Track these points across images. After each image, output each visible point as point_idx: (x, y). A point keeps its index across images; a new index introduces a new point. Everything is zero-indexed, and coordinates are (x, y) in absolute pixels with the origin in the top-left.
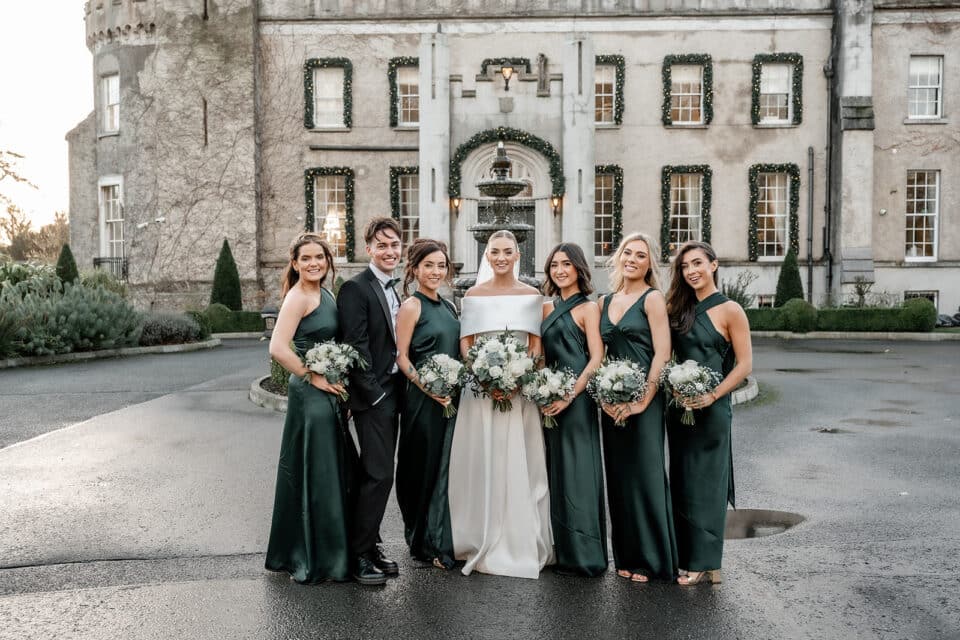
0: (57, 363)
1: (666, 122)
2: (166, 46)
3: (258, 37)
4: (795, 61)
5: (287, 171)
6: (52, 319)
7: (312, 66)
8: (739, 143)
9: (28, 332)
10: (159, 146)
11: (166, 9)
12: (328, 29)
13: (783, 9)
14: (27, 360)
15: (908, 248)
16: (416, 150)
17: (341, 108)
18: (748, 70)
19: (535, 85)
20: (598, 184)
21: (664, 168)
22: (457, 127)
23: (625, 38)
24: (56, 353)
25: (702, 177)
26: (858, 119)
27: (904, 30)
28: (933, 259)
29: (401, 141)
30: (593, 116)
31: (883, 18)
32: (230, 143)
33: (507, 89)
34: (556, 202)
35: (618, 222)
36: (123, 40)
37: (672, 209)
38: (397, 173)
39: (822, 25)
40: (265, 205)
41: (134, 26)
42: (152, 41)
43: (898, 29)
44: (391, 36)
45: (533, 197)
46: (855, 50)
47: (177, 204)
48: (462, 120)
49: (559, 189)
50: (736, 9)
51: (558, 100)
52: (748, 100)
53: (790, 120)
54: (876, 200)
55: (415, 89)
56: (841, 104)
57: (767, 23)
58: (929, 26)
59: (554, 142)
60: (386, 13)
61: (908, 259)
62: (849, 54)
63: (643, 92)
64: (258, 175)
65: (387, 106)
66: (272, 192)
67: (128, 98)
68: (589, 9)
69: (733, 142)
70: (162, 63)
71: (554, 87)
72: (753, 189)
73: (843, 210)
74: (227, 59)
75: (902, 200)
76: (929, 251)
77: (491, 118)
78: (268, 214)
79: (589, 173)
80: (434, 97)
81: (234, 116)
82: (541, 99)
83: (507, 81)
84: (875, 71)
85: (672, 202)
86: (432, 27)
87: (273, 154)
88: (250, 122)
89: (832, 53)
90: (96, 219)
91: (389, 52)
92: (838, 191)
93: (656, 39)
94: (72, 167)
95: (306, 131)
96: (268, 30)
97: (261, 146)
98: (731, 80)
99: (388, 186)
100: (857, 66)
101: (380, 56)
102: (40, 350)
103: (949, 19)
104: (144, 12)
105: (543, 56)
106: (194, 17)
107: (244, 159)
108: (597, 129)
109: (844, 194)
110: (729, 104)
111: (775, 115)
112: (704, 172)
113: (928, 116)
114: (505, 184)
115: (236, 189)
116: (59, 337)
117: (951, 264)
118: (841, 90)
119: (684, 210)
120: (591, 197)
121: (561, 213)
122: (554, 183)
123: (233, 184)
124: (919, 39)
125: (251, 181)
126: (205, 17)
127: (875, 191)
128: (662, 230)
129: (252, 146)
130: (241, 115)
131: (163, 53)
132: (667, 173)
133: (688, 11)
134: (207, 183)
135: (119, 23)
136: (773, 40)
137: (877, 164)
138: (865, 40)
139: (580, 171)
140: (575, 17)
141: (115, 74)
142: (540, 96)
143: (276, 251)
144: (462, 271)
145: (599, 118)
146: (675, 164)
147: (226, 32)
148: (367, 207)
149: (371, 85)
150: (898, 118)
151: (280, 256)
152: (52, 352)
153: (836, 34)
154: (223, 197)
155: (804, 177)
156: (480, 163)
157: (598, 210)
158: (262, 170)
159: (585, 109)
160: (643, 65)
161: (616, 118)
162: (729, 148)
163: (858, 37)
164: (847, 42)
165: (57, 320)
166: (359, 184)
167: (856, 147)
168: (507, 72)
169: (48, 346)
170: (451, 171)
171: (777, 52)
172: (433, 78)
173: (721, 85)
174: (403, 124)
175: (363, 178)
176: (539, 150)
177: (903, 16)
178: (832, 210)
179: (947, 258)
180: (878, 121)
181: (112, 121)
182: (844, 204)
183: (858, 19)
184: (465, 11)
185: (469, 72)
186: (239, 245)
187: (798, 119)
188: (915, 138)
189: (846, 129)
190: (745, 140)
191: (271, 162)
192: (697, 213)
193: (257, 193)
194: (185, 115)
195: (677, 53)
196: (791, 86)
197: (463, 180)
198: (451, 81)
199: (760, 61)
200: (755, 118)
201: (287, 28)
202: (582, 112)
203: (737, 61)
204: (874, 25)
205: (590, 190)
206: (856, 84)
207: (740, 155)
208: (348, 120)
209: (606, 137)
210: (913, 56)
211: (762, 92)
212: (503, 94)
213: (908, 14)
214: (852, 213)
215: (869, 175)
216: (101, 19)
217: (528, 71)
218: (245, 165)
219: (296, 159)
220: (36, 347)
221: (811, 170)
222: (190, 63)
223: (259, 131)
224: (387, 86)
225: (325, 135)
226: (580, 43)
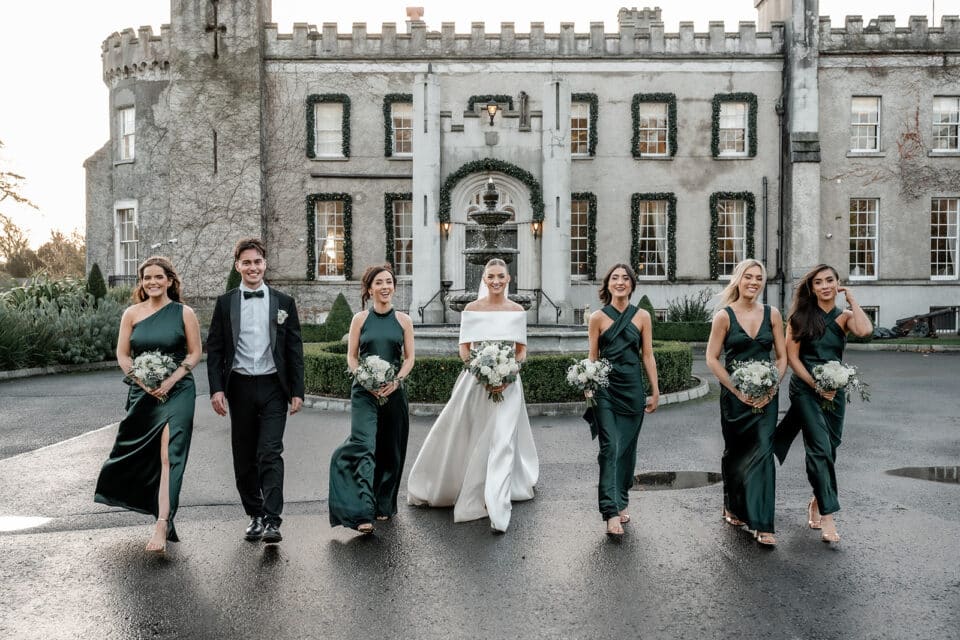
0: (91, 370)
1: (636, 154)
2: (179, 82)
3: (264, 73)
4: (750, 99)
5: (290, 196)
6: (88, 331)
7: (313, 101)
8: (702, 172)
9: (67, 343)
10: (172, 173)
11: (180, 48)
12: (328, 67)
13: (740, 53)
14: (64, 367)
15: (852, 267)
16: (410, 178)
17: (340, 138)
18: (708, 107)
19: (518, 120)
20: (574, 210)
21: (633, 195)
22: (447, 158)
23: (598, 78)
24: (90, 361)
25: (667, 204)
26: (807, 152)
27: (846, 73)
28: (874, 278)
29: (395, 170)
30: (569, 149)
31: (828, 62)
32: (238, 171)
33: (492, 124)
34: (536, 226)
35: (593, 245)
36: (139, 76)
37: (641, 232)
38: (391, 199)
39: (774, 68)
40: (269, 227)
41: (149, 63)
42: (166, 78)
43: (841, 73)
44: (386, 74)
45: (517, 221)
46: (803, 91)
47: (189, 226)
48: (452, 151)
49: (539, 215)
50: (698, 53)
51: (539, 134)
52: (709, 134)
53: (746, 153)
54: (823, 226)
55: (408, 122)
56: (791, 139)
57: (725, 66)
58: (867, 69)
59: (534, 172)
60: (381, 54)
61: (852, 278)
62: (797, 94)
63: (615, 127)
64: (263, 200)
65: (382, 138)
66: (276, 216)
67: (143, 130)
68: (566, 52)
69: (695, 172)
70: (176, 97)
71: (535, 122)
72: (714, 214)
73: (793, 233)
74: (236, 94)
75: (846, 225)
76: (871, 271)
77: (478, 150)
78: (273, 237)
79: (566, 200)
80: (426, 131)
81: (242, 147)
82: (523, 133)
83: (492, 117)
84: (821, 109)
85: (641, 226)
86: (423, 67)
87: (277, 181)
88: (256, 152)
89: (783, 93)
90: (112, 240)
91: (384, 88)
92: (789, 217)
93: (625, 78)
94: (89, 192)
95: (308, 160)
96: (273, 67)
97: (266, 174)
98: (694, 116)
99: (383, 211)
100: (805, 105)
101: (376, 92)
102: (77, 358)
103: (886, 64)
104: (158, 51)
105: (524, 93)
106: (205, 56)
107: (250, 185)
108: (573, 160)
109: (794, 220)
110: (691, 138)
111: (733, 147)
112: (670, 199)
113: (868, 150)
114: (494, 214)
115: (243, 213)
116: (93, 347)
117: (890, 283)
118: (791, 126)
119: (652, 233)
120: (568, 221)
121: (541, 236)
122: (535, 209)
123: (240, 208)
124: (859, 82)
125: (257, 206)
126: (216, 56)
127: (821, 216)
128: (632, 252)
129: (259, 173)
130: (248, 145)
131: (176, 88)
132: (637, 200)
133: (655, 54)
134: (216, 207)
135: (135, 61)
136: (730, 81)
137: (823, 193)
138: (813, 83)
139: (558, 198)
140: (553, 59)
141: (130, 106)
142: (521, 131)
143: (279, 270)
144: (451, 288)
145: (574, 149)
146: (644, 192)
147: (236, 70)
148: (364, 229)
149: (367, 117)
150: (842, 151)
151: (283, 274)
152: (87, 360)
153: (786, 77)
154: (231, 221)
155: (759, 204)
156: (467, 190)
157: (574, 233)
158: (267, 196)
159: (562, 143)
160: (614, 102)
161: (590, 150)
162: (692, 178)
163: (805, 80)
164: (796, 84)
165: (92, 332)
166: (356, 209)
167: (805, 178)
168: (492, 109)
169: (83, 354)
170: (441, 197)
171: (734, 91)
172: (425, 114)
173: (685, 121)
174: (396, 154)
175: (360, 203)
176: (521, 179)
177: (844, 61)
178: (784, 233)
179: (886, 277)
180: (824, 154)
181: (127, 150)
182: (794, 228)
183: (805, 63)
184: (453, 53)
185: (458, 108)
187: (753, 152)
188: (857, 170)
189: (795, 162)
190: (706, 171)
191: (275, 188)
192: (664, 236)
193: (262, 216)
194: (196, 145)
195: (645, 92)
196: (747, 122)
197: (452, 206)
198: (441, 116)
199: (718, 101)
200: (715, 151)
201: (290, 67)
202: (560, 145)
203: (698, 100)
204: (820, 69)
205: (566, 214)
206: (804, 121)
207: (702, 184)
208: (347, 151)
209: (581, 166)
210: (854, 96)
211: (721, 127)
212: (489, 129)
213: (850, 59)
214: (801, 236)
215: (817, 201)
216: (119, 56)
217: (511, 108)
218: (252, 191)
219: (298, 186)
220: (73, 356)
221: (765, 197)
222: (201, 98)
223: (264, 160)
224: (382, 120)
225: (325, 164)
226: (558, 84)
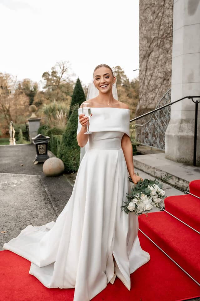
186: (165, 82)
